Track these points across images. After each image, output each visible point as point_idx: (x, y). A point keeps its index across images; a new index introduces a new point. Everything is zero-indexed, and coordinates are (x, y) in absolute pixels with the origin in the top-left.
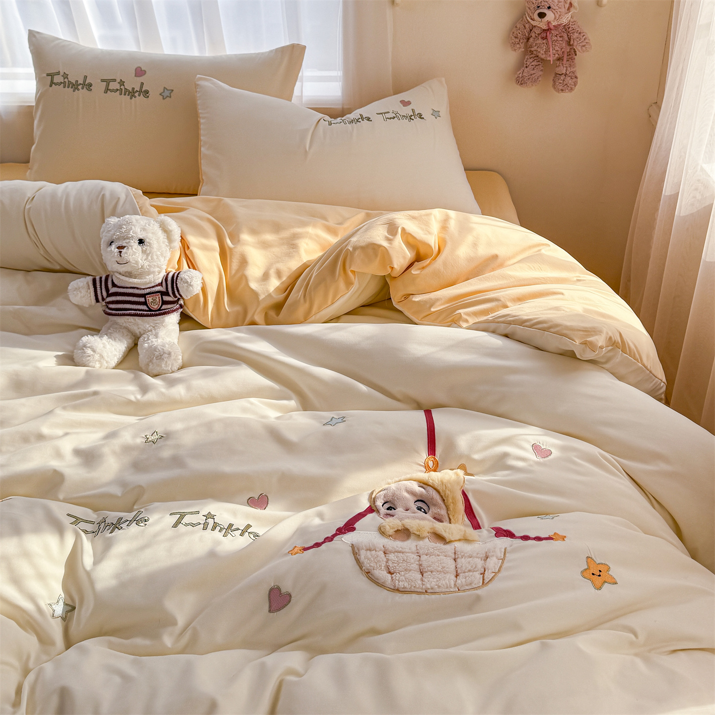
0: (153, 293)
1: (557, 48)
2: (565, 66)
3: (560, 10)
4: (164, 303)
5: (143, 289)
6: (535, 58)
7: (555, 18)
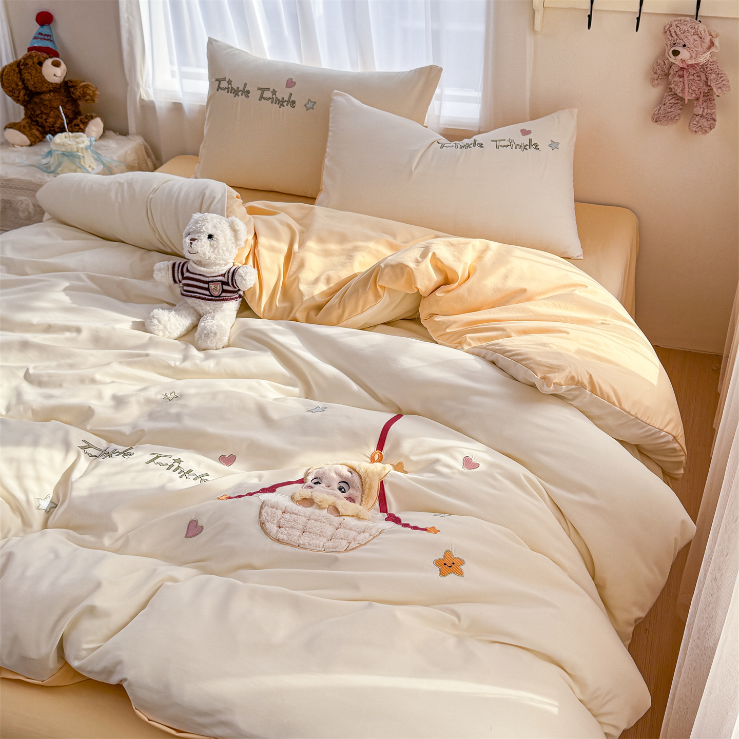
0: (215, 282)
1: (694, 88)
2: (702, 106)
3: (695, 49)
4: (224, 291)
5: (208, 277)
6: (674, 96)
7: (691, 57)
